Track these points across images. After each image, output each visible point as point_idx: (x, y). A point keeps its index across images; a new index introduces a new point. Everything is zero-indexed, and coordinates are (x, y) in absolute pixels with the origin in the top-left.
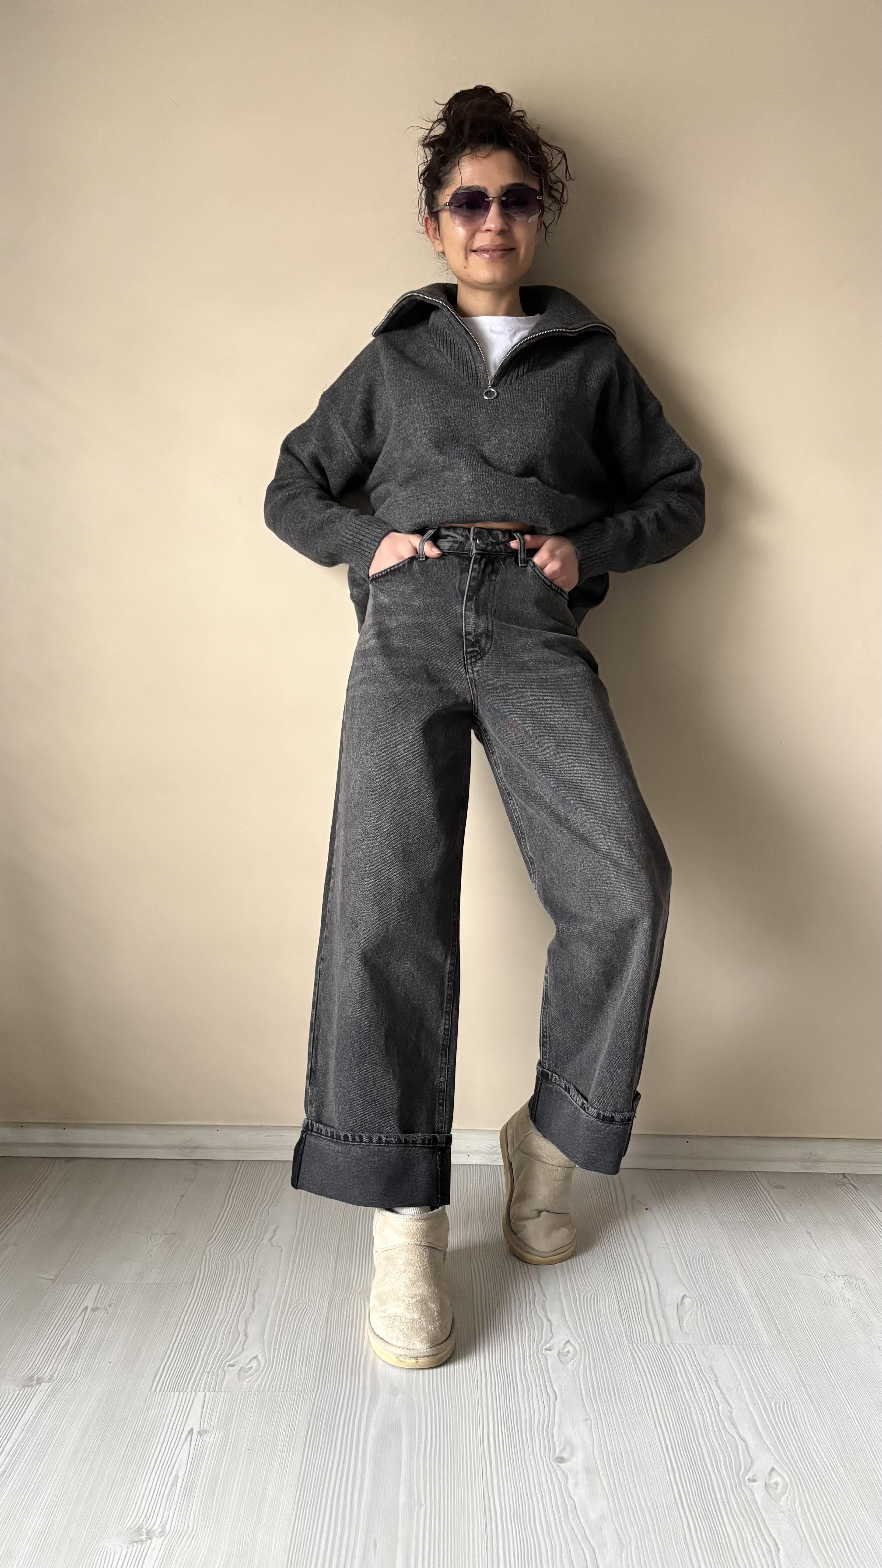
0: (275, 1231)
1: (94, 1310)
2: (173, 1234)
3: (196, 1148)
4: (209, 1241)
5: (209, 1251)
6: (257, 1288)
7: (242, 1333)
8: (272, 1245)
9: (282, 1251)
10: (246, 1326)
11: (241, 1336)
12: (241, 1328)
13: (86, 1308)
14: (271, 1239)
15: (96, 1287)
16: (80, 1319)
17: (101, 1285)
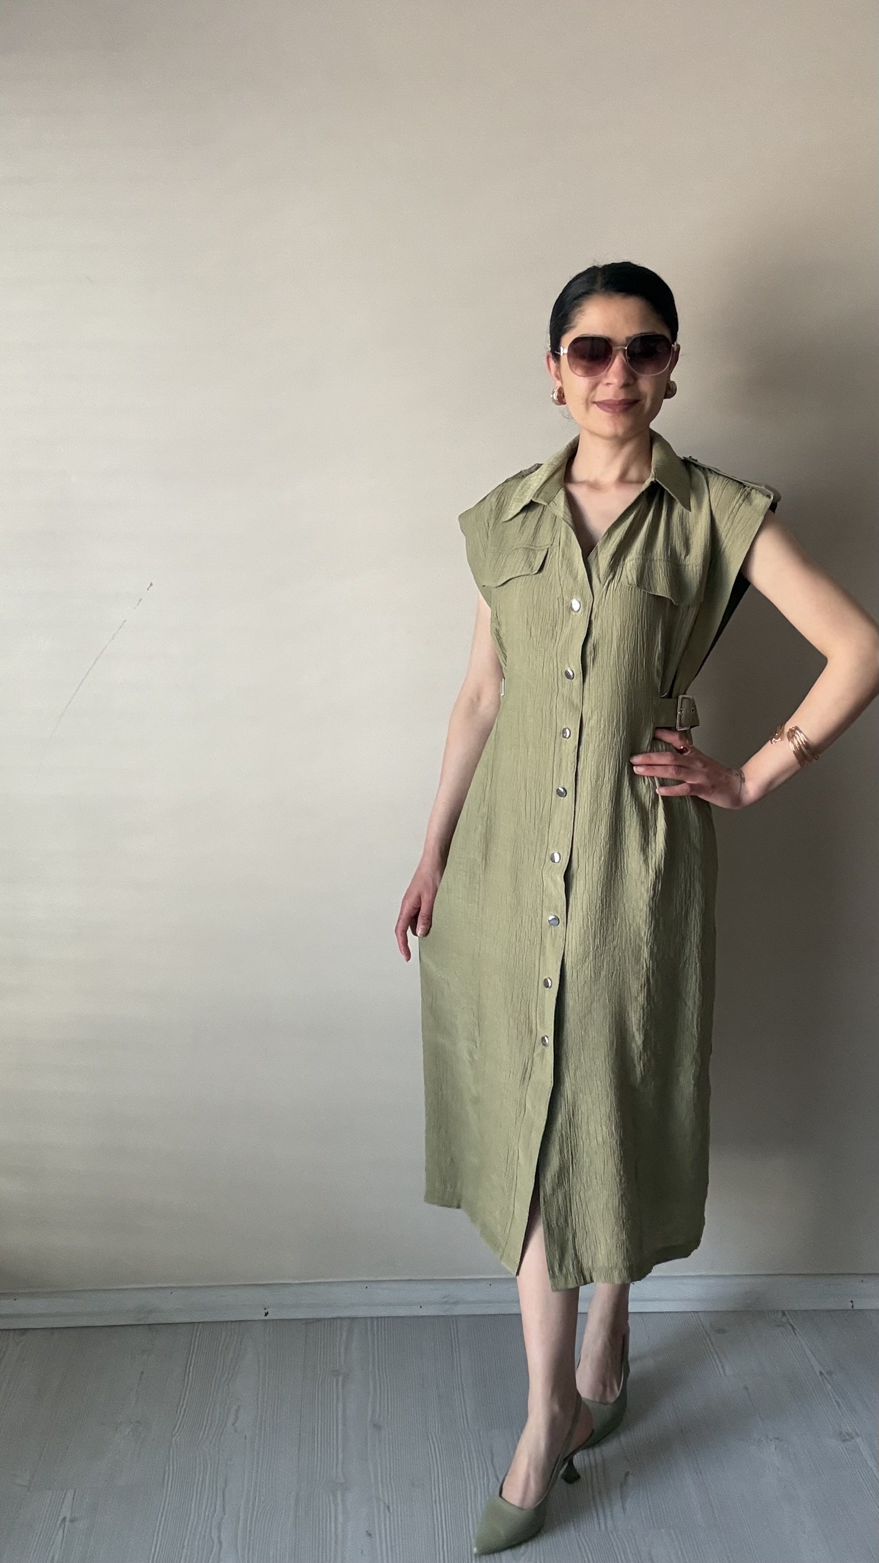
0: (237, 1411)
1: (72, 1521)
2: (138, 1422)
3: (151, 1312)
4: (174, 1428)
5: (176, 1440)
6: (226, 1485)
7: (216, 1540)
8: (236, 1431)
9: (246, 1439)
10: (219, 1533)
11: (215, 1543)
12: (215, 1535)
13: (64, 1519)
14: (233, 1424)
15: (70, 1495)
16: (61, 1532)
17: (75, 1491)
